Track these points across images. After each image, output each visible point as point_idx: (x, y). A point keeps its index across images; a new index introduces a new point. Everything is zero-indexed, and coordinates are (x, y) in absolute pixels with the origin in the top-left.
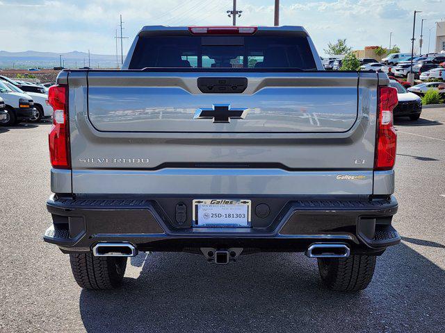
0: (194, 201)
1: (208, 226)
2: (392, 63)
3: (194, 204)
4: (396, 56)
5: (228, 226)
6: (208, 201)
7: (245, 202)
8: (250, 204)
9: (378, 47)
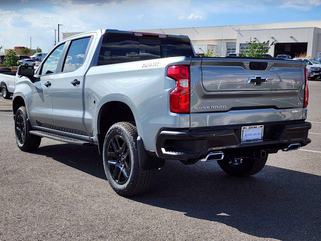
0: (242, 128)
1: (247, 141)
2: (37, 59)
3: (242, 129)
4: (40, 55)
5: (254, 140)
6: (248, 127)
7: (261, 127)
8: (263, 127)
9: (24, 48)
